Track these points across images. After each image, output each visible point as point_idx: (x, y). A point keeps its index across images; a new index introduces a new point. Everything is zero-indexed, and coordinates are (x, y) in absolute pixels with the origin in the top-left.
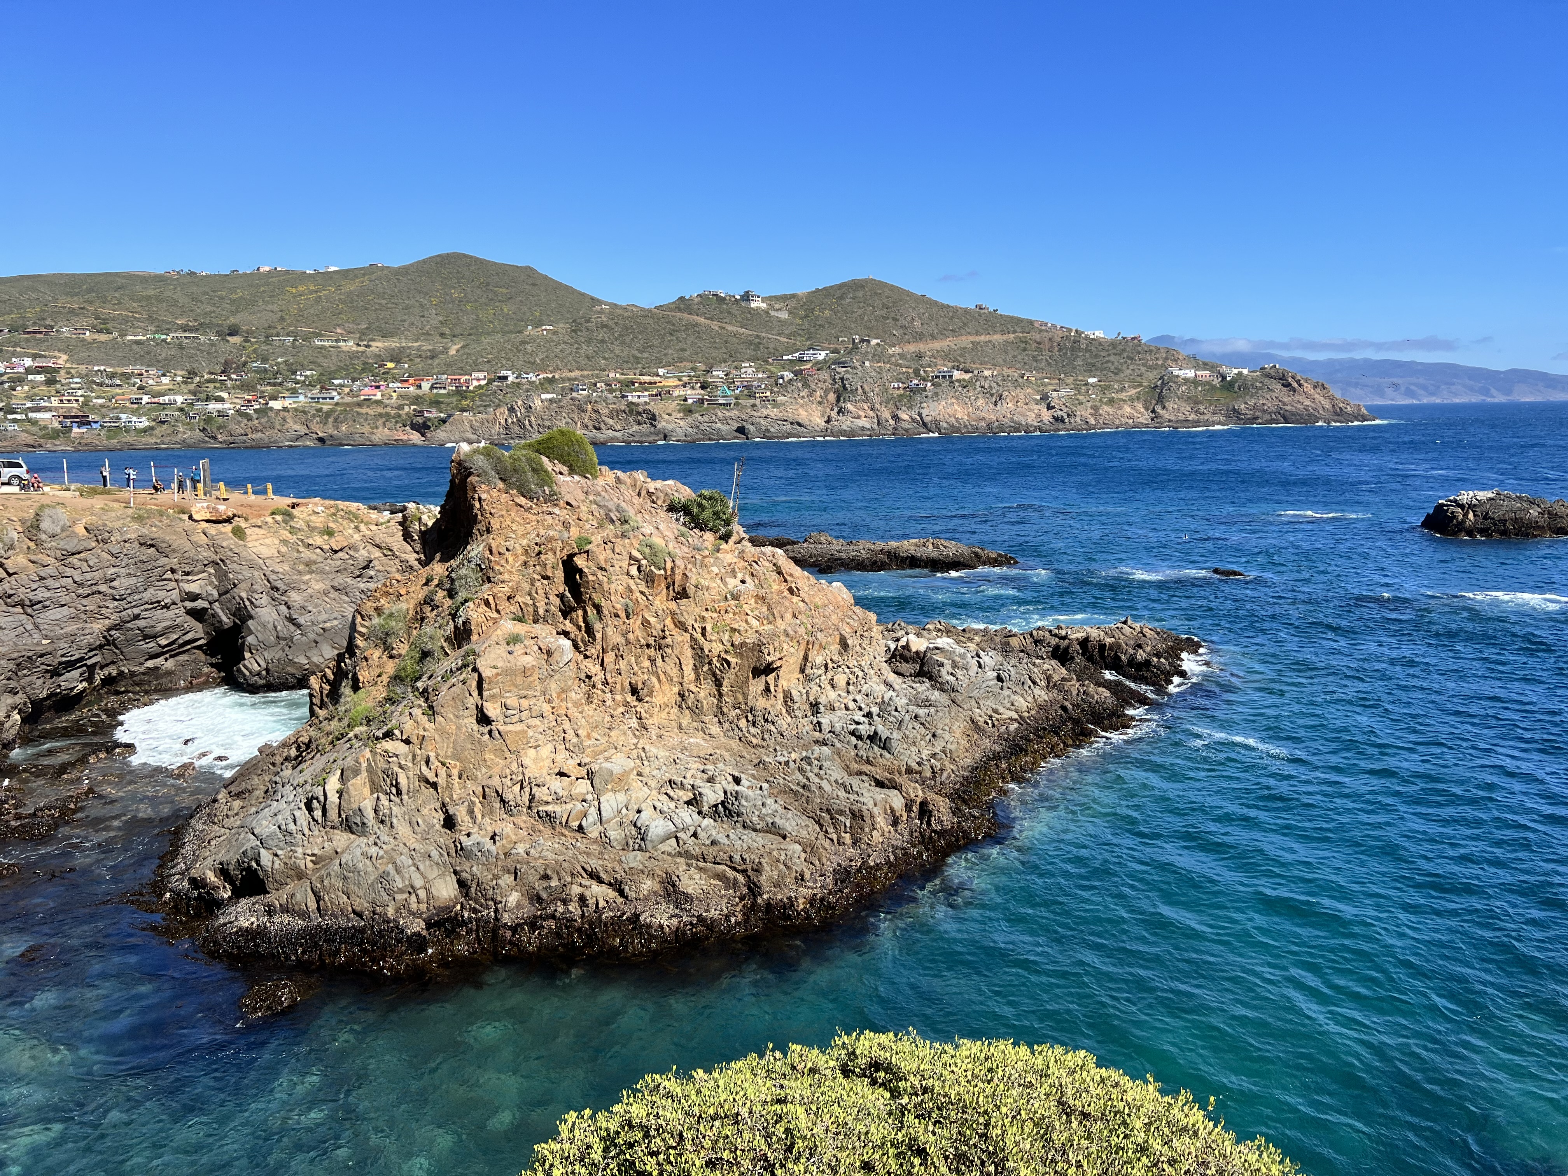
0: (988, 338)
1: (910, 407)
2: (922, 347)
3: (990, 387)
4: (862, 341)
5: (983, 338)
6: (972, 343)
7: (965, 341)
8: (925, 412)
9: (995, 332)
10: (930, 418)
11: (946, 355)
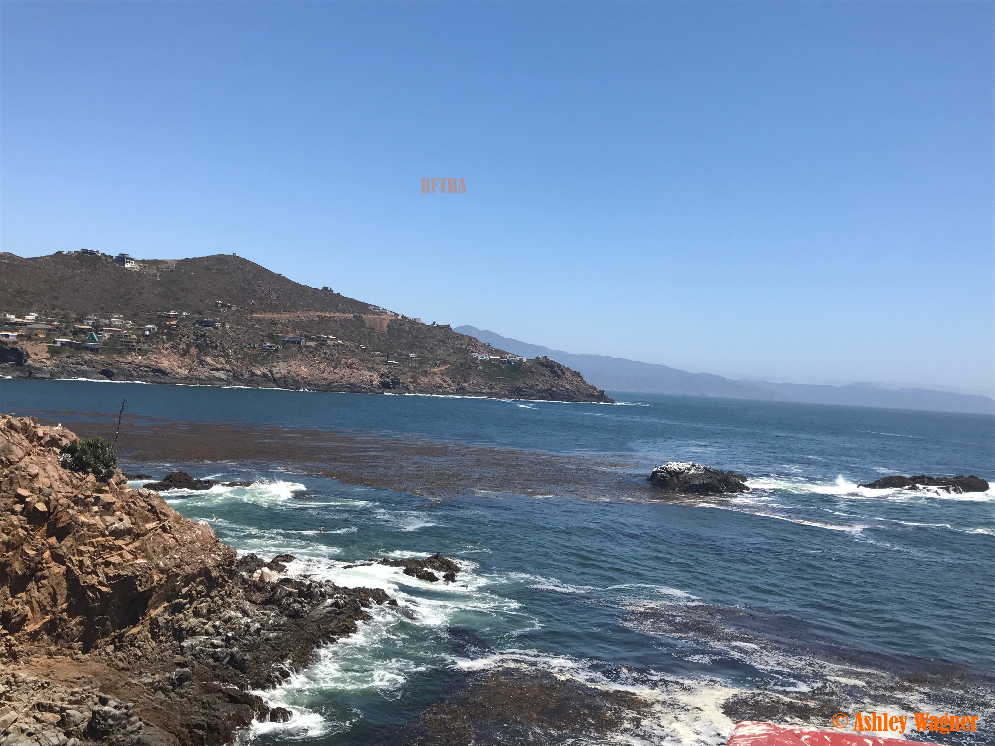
0: (332, 315)
1: (263, 365)
2: (275, 316)
3: (332, 354)
4: (223, 305)
5: (327, 314)
6: (318, 316)
7: (314, 315)
8: (275, 370)
9: (338, 311)
10: (279, 376)
11: (296, 325)
